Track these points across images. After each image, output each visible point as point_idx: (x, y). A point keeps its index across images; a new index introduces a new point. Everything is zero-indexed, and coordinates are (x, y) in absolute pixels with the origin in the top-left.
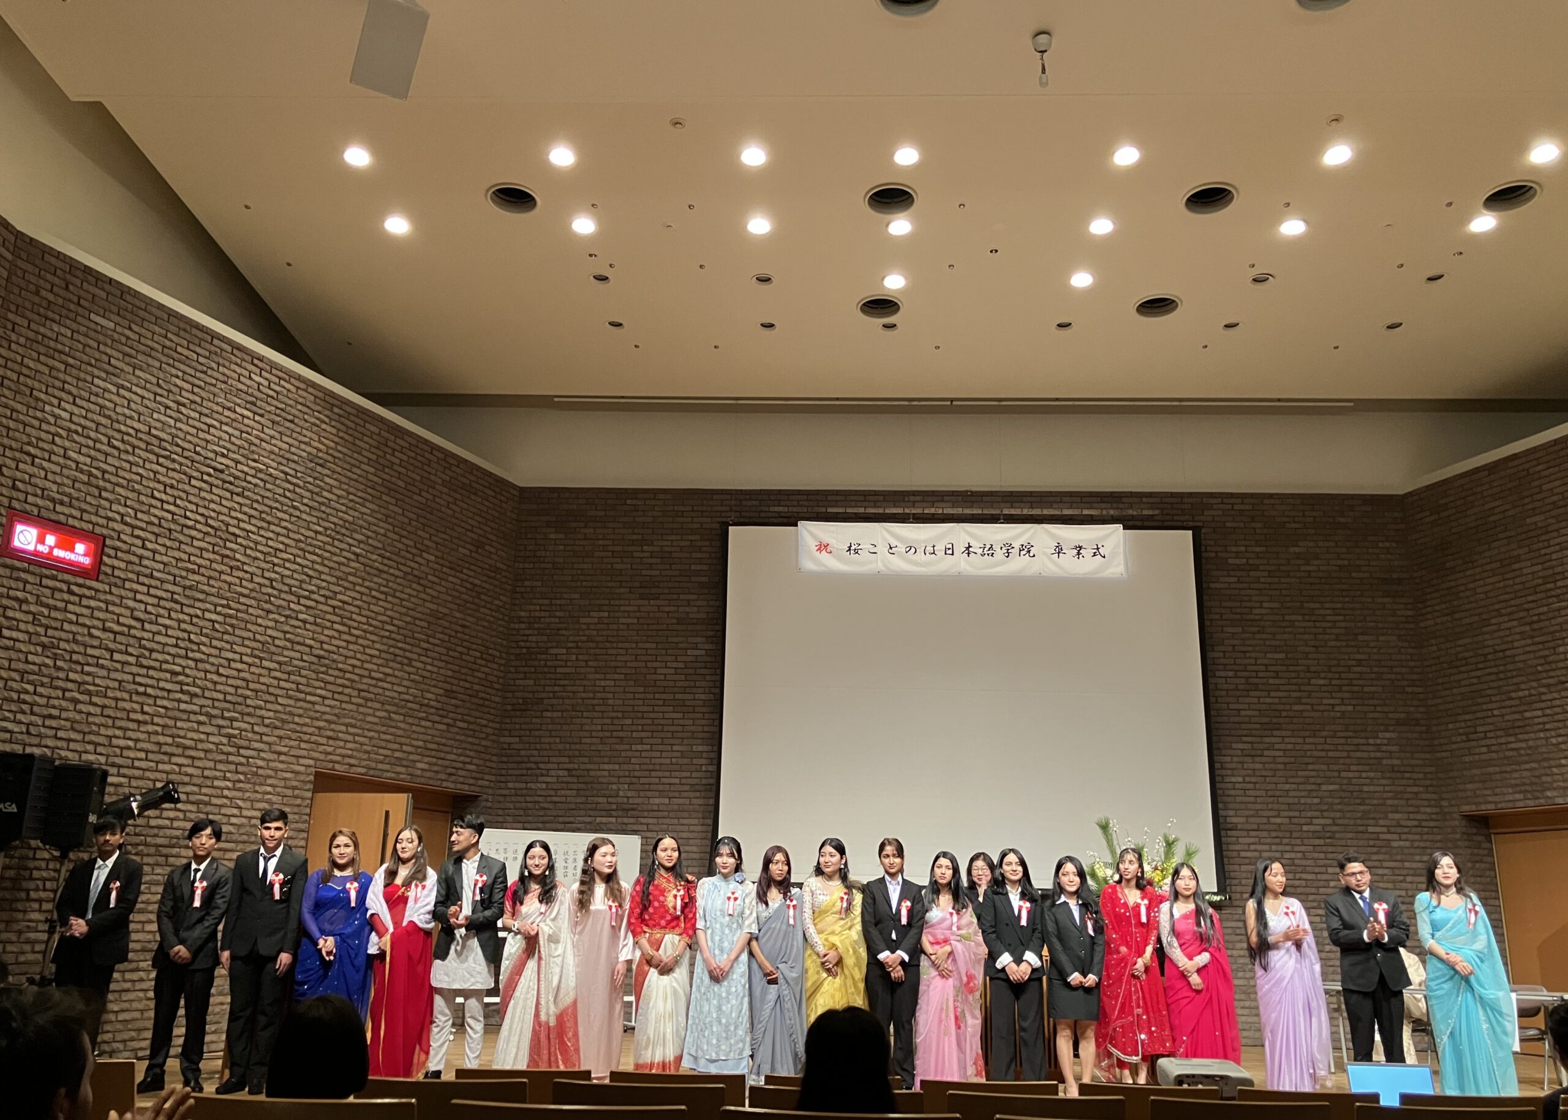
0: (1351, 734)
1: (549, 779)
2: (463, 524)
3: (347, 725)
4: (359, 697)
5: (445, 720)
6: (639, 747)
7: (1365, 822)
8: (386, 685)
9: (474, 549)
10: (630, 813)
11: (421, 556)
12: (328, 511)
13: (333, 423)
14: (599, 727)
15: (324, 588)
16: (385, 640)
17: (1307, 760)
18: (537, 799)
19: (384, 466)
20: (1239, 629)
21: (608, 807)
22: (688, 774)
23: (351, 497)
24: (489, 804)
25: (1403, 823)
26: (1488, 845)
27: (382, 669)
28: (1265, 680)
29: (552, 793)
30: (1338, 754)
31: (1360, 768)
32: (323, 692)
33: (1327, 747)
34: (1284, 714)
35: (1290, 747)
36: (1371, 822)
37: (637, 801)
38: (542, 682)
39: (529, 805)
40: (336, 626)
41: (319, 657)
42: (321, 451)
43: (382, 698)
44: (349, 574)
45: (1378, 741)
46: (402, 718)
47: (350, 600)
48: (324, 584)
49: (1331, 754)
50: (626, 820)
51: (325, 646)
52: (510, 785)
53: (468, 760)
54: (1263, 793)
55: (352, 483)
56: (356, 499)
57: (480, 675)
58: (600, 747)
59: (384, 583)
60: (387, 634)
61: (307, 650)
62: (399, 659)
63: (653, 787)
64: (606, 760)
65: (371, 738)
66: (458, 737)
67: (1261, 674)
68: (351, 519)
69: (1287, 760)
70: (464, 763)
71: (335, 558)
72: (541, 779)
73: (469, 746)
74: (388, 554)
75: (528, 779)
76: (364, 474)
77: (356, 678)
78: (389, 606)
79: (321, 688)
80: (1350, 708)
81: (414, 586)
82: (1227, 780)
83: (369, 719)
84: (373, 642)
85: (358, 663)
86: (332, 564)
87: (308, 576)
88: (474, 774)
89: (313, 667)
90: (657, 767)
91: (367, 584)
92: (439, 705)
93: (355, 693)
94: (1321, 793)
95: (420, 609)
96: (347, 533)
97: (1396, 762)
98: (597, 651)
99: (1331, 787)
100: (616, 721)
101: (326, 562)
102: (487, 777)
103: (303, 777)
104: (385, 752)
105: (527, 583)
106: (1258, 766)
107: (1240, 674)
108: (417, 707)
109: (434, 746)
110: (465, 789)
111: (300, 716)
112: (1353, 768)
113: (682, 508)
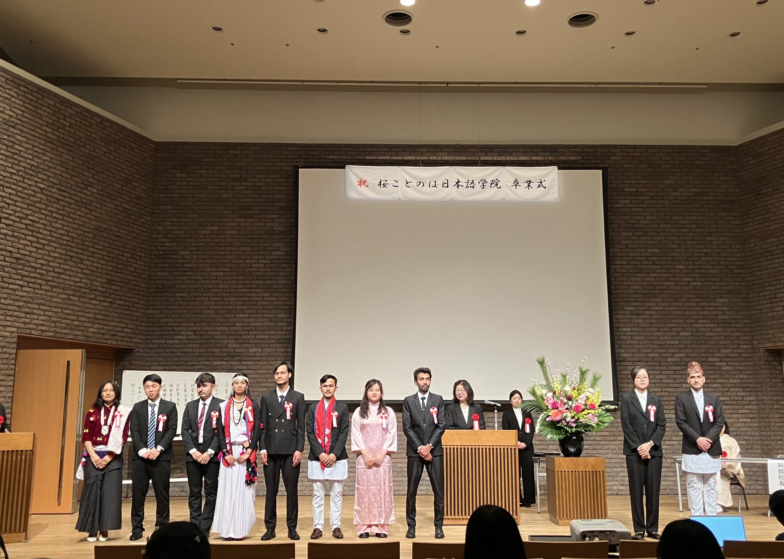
0: (699, 300)
1: (181, 337)
2: (116, 167)
3: (39, 304)
4: (47, 285)
5: (108, 300)
6: (241, 316)
7: (706, 355)
8: (65, 277)
9: (124, 184)
10: (236, 358)
11: (87, 189)
12: (19, 158)
13: (20, 97)
14: (214, 303)
15: (18, 212)
16: (63, 247)
17: (671, 317)
18: (173, 350)
19: (59, 128)
20: (631, 234)
21: (221, 354)
22: (274, 332)
23: (36, 149)
24: (141, 354)
25: (730, 355)
26: (780, 368)
27: (62, 266)
28: (646, 267)
29: (183, 346)
30: (691, 313)
31: (705, 321)
32: (21, 283)
33: (684, 308)
34: (657, 287)
35: (661, 308)
36: (710, 355)
37: (240, 350)
38: (175, 273)
39: (169, 354)
40: (28, 238)
41: (18, 259)
42: (12, 117)
43: (63, 286)
44: (37, 202)
45: (716, 304)
46: (78, 299)
47: (37, 220)
48: (19, 209)
49: (686, 313)
50: (233, 363)
51: (21, 251)
52: (155, 341)
53: (125, 326)
54: (643, 338)
55: (36, 139)
56: (39, 150)
57: (131, 269)
58: (215, 316)
59: (62, 208)
60: (65, 242)
61: (9, 254)
62: (74, 259)
63: (250, 341)
64: (219, 324)
65: (56, 312)
66: (117, 310)
67: (644, 263)
68: (36, 164)
69: (659, 317)
70: (123, 328)
71: (26, 191)
72: (175, 337)
73: (125, 316)
74: (63, 188)
75: (167, 337)
76: (44, 133)
77: (44, 272)
78: (66, 223)
79: (20, 280)
80: (699, 283)
81: (83, 209)
82: (621, 330)
83: (54, 300)
84: (55, 248)
85: (46, 263)
86: (23, 195)
87: (6, 203)
88: (129, 335)
89: (13, 266)
90: (254, 328)
91: (49, 208)
92: (104, 290)
93: (44, 283)
94: (679, 338)
95: (87, 225)
96: (34, 174)
97: (727, 317)
98: (211, 253)
99: (686, 334)
100: (225, 299)
101: (19, 194)
102: (138, 336)
103: (9, 340)
104: (67, 321)
105: (162, 207)
106: (641, 321)
107: (630, 262)
108: (88, 291)
109: (101, 317)
110: (123, 345)
111: (5, 299)
112: (700, 321)
113: (267, 156)
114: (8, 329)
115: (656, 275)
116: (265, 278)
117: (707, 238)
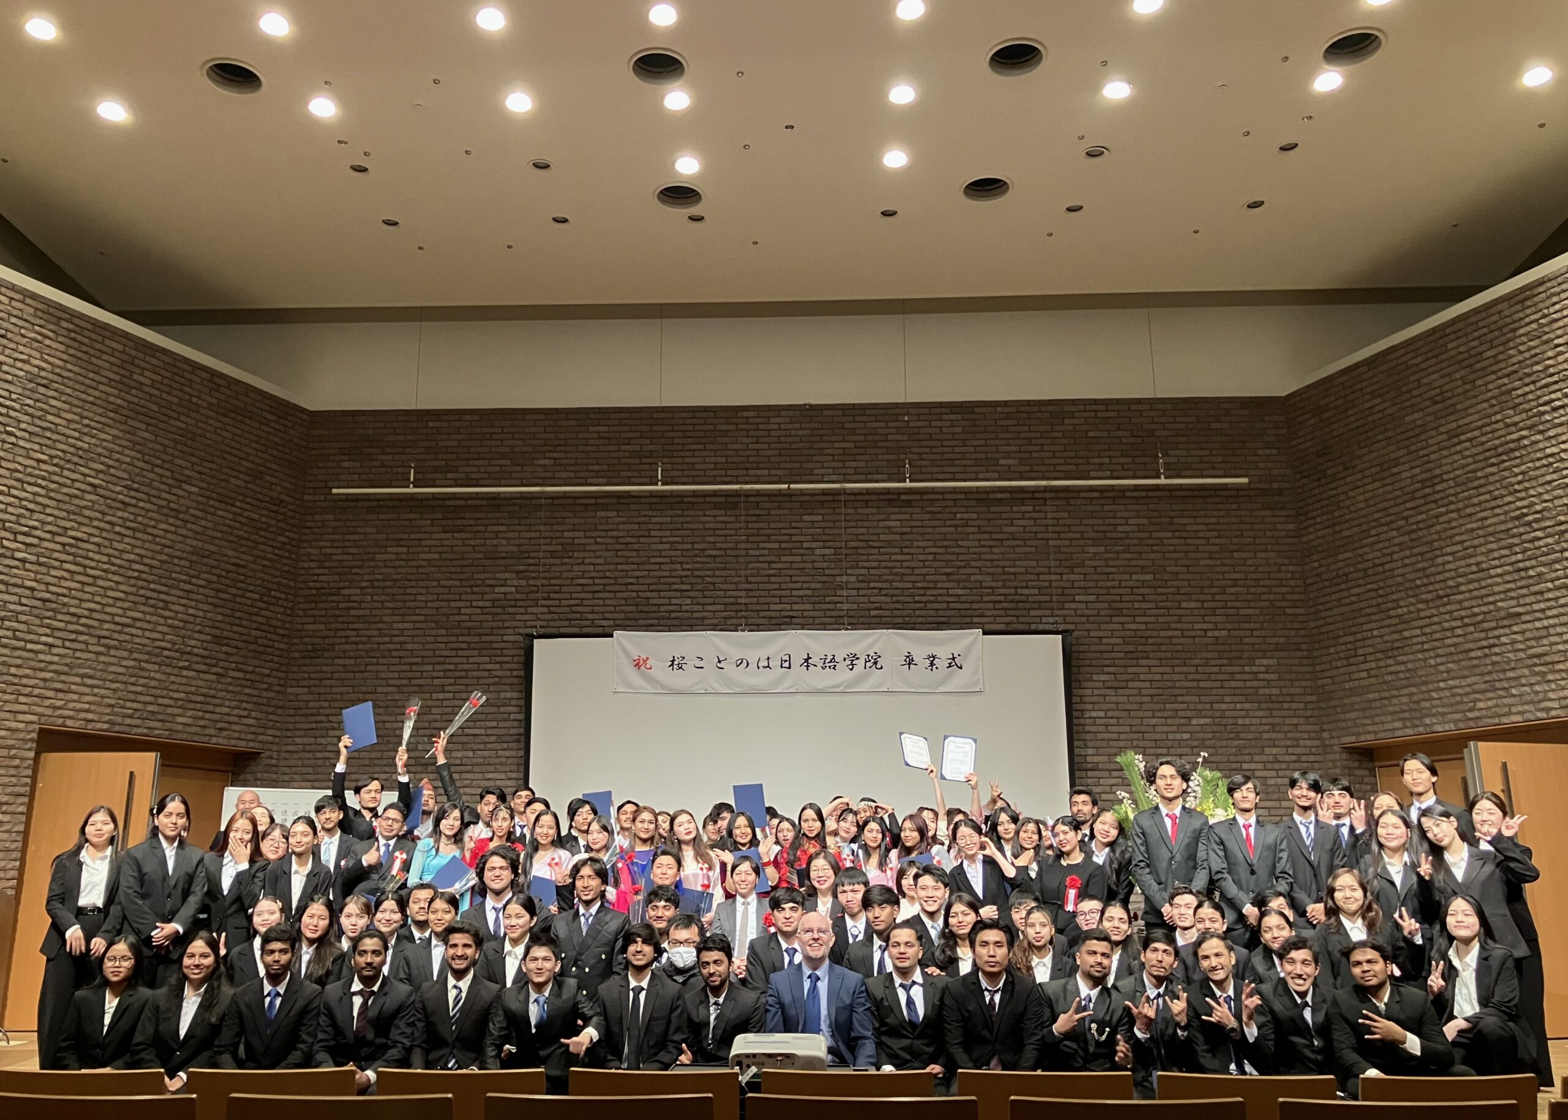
0: (1225, 662)
2: (235, 452)
3: (82, 676)
4: (99, 644)
5: (215, 670)
6: (441, 696)
7: (1239, 758)
8: (134, 631)
9: (251, 480)
11: (180, 488)
12: (55, 437)
13: (61, 339)
14: (396, 675)
15: (50, 523)
16: (133, 581)
17: (1176, 691)
18: (327, 755)
19: (131, 387)
20: (1102, 549)
22: (494, 724)
23: (86, 422)
24: (274, 762)
25: (1280, 758)
26: (1372, 780)
27: (129, 613)
28: (1130, 605)
30: (1209, 684)
31: (1235, 699)
32: (50, 640)
33: (1198, 677)
34: (1150, 641)
35: (1157, 677)
36: (1246, 758)
38: (334, 626)
39: (320, 762)
40: (67, 566)
41: (44, 600)
42: (44, 369)
43: (129, 646)
44: (85, 507)
45: (1255, 669)
46: (156, 667)
47: (85, 536)
48: (50, 519)
49: (1202, 684)
51: (52, 589)
52: (298, 740)
53: (246, 713)
55: (87, 406)
56: (93, 424)
57: (259, 619)
58: (397, 697)
59: (132, 517)
60: (136, 574)
61: (28, 592)
62: (152, 602)
65: (115, 690)
66: (231, 688)
67: (1125, 598)
68: (86, 446)
69: (1154, 691)
70: (241, 717)
71: (65, 490)
73: (246, 698)
74: (136, 486)
75: (318, 733)
76: (104, 396)
77: (96, 624)
78: (139, 543)
79: (46, 635)
80: (1224, 633)
81: (171, 520)
82: (1087, 714)
83: (112, 669)
84: (117, 583)
85: (98, 607)
86: (59, 497)
87: (27, 509)
88: (253, 729)
89: (36, 612)
91: (108, 518)
92: (206, 653)
93: (94, 640)
94: (1190, 728)
95: (178, 546)
96: (81, 462)
97: (1274, 691)
98: (395, 591)
99: (1202, 721)
100: (414, 668)
101: (52, 494)
102: (270, 732)
103: (22, 735)
104: (135, 705)
105: (317, 517)
106: (1122, 700)
107: (1102, 598)
108: (177, 655)
109: (199, 699)
110: (242, 746)
111: (18, 666)
112: (1227, 699)
113: (490, 430)
114: (21, 717)
116: (481, 631)
117: (1235, 555)
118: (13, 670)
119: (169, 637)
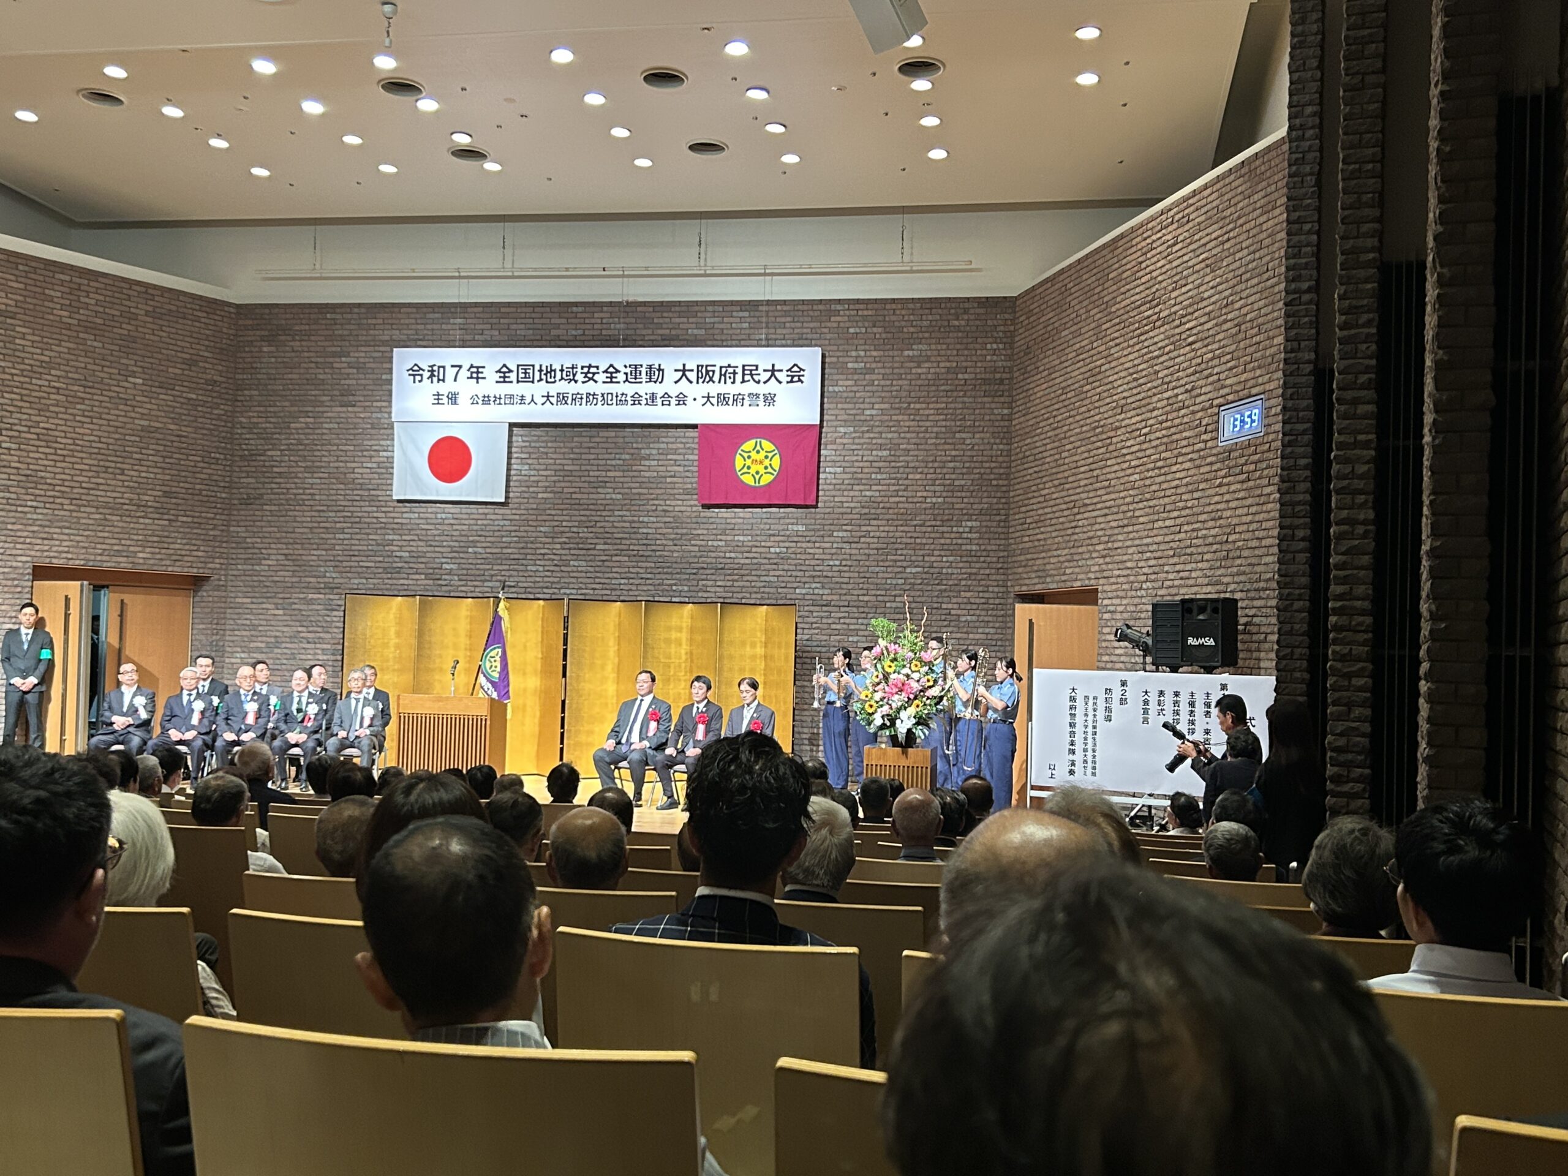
0: (938, 523)
1: (270, 563)
2: (171, 347)
3: (62, 528)
4: (72, 505)
5: (166, 517)
6: (341, 536)
8: (99, 493)
9: (187, 367)
10: (335, 591)
11: (126, 381)
14: (309, 519)
15: (25, 420)
16: (94, 456)
17: (897, 546)
18: (261, 579)
19: (79, 308)
21: (318, 586)
23: (46, 340)
24: (220, 583)
25: (973, 601)
27: (93, 480)
29: (273, 574)
30: (925, 541)
31: (943, 553)
32: (34, 504)
33: (915, 535)
34: (882, 505)
35: (883, 534)
36: (945, 600)
38: (262, 480)
39: (256, 584)
40: (41, 449)
41: (27, 476)
43: (95, 504)
44: (51, 405)
45: (961, 530)
46: (118, 518)
47: (53, 426)
48: (25, 416)
50: (332, 597)
51: (33, 467)
52: (240, 567)
53: (195, 548)
54: (856, 575)
55: (45, 328)
56: (51, 341)
57: (203, 476)
58: (310, 536)
59: (89, 408)
60: (96, 450)
61: (15, 471)
62: (111, 470)
63: (353, 570)
64: (315, 547)
65: (88, 536)
66: (181, 530)
68: (48, 359)
70: (191, 551)
71: (34, 394)
72: (264, 562)
73: (195, 537)
75: (253, 562)
77: (68, 490)
79: (33, 501)
83: (83, 521)
88: (202, 559)
90: (356, 553)
91: (70, 411)
92: (157, 505)
93: (67, 502)
94: (904, 575)
95: (129, 426)
96: (44, 371)
97: (974, 548)
98: (306, 453)
99: (914, 570)
100: (322, 514)
101: (26, 398)
102: (216, 561)
103: (21, 571)
104: (104, 547)
105: (246, 392)
106: (854, 552)
108: (134, 508)
109: (155, 539)
110: (194, 572)
112: (936, 553)
113: (374, 321)
114: (19, 558)
115: (880, 488)
116: (370, 487)
117: (957, 435)
118: (10, 527)
119: (126, 495)
